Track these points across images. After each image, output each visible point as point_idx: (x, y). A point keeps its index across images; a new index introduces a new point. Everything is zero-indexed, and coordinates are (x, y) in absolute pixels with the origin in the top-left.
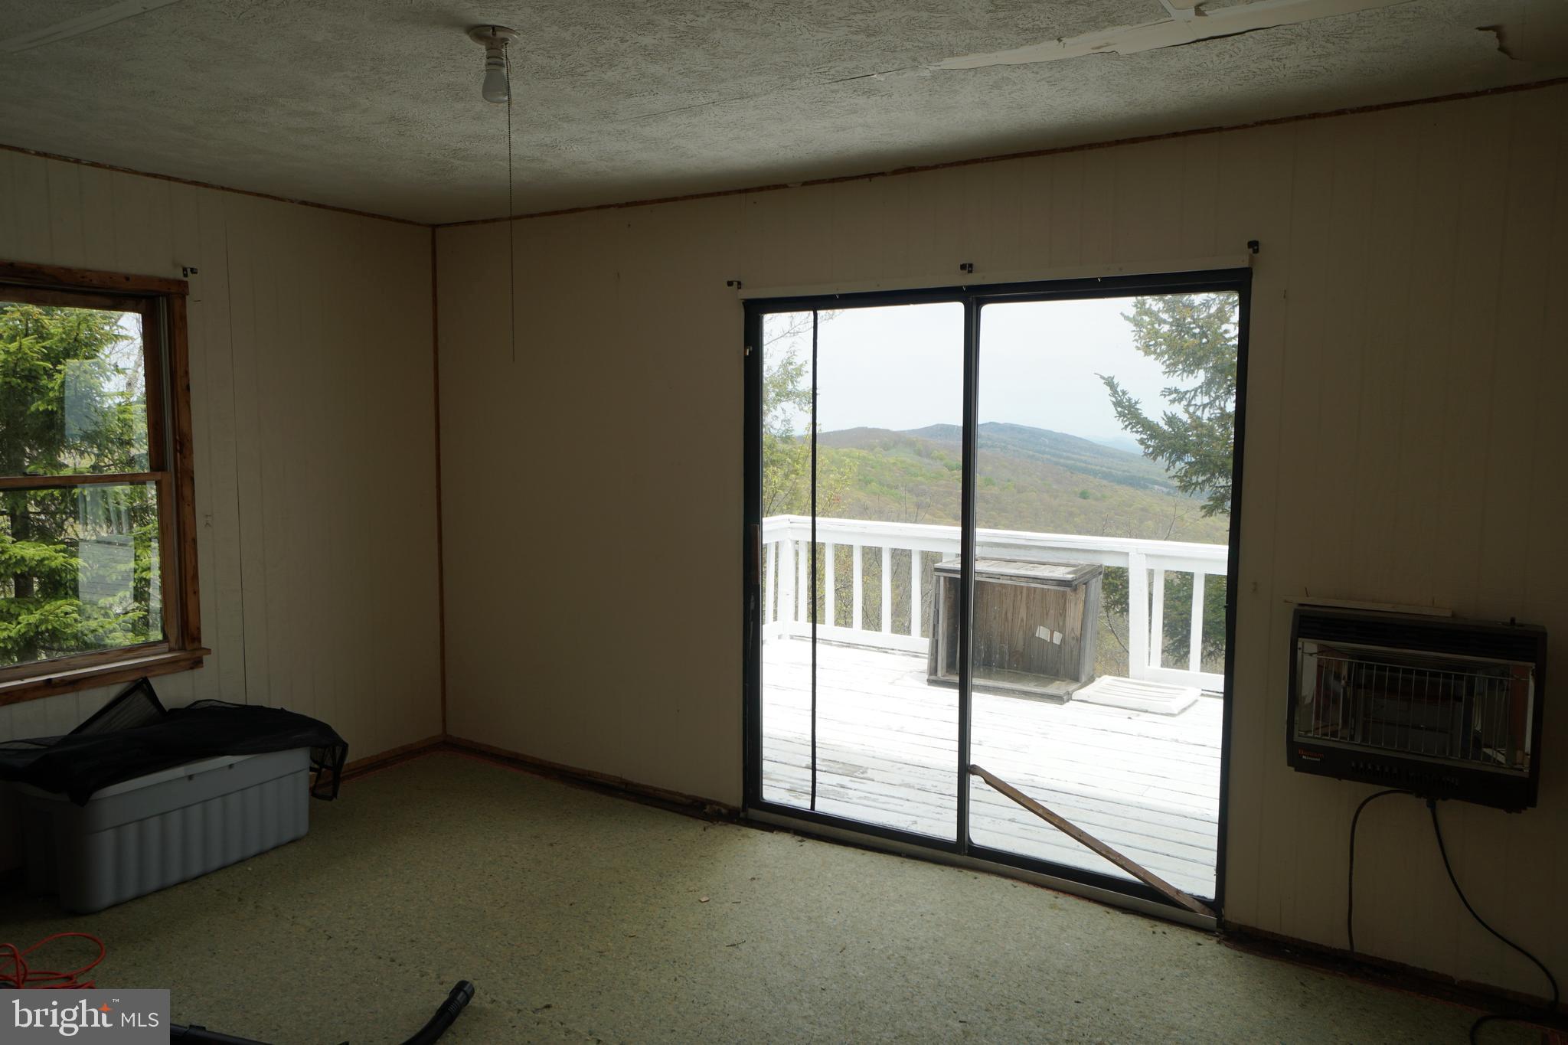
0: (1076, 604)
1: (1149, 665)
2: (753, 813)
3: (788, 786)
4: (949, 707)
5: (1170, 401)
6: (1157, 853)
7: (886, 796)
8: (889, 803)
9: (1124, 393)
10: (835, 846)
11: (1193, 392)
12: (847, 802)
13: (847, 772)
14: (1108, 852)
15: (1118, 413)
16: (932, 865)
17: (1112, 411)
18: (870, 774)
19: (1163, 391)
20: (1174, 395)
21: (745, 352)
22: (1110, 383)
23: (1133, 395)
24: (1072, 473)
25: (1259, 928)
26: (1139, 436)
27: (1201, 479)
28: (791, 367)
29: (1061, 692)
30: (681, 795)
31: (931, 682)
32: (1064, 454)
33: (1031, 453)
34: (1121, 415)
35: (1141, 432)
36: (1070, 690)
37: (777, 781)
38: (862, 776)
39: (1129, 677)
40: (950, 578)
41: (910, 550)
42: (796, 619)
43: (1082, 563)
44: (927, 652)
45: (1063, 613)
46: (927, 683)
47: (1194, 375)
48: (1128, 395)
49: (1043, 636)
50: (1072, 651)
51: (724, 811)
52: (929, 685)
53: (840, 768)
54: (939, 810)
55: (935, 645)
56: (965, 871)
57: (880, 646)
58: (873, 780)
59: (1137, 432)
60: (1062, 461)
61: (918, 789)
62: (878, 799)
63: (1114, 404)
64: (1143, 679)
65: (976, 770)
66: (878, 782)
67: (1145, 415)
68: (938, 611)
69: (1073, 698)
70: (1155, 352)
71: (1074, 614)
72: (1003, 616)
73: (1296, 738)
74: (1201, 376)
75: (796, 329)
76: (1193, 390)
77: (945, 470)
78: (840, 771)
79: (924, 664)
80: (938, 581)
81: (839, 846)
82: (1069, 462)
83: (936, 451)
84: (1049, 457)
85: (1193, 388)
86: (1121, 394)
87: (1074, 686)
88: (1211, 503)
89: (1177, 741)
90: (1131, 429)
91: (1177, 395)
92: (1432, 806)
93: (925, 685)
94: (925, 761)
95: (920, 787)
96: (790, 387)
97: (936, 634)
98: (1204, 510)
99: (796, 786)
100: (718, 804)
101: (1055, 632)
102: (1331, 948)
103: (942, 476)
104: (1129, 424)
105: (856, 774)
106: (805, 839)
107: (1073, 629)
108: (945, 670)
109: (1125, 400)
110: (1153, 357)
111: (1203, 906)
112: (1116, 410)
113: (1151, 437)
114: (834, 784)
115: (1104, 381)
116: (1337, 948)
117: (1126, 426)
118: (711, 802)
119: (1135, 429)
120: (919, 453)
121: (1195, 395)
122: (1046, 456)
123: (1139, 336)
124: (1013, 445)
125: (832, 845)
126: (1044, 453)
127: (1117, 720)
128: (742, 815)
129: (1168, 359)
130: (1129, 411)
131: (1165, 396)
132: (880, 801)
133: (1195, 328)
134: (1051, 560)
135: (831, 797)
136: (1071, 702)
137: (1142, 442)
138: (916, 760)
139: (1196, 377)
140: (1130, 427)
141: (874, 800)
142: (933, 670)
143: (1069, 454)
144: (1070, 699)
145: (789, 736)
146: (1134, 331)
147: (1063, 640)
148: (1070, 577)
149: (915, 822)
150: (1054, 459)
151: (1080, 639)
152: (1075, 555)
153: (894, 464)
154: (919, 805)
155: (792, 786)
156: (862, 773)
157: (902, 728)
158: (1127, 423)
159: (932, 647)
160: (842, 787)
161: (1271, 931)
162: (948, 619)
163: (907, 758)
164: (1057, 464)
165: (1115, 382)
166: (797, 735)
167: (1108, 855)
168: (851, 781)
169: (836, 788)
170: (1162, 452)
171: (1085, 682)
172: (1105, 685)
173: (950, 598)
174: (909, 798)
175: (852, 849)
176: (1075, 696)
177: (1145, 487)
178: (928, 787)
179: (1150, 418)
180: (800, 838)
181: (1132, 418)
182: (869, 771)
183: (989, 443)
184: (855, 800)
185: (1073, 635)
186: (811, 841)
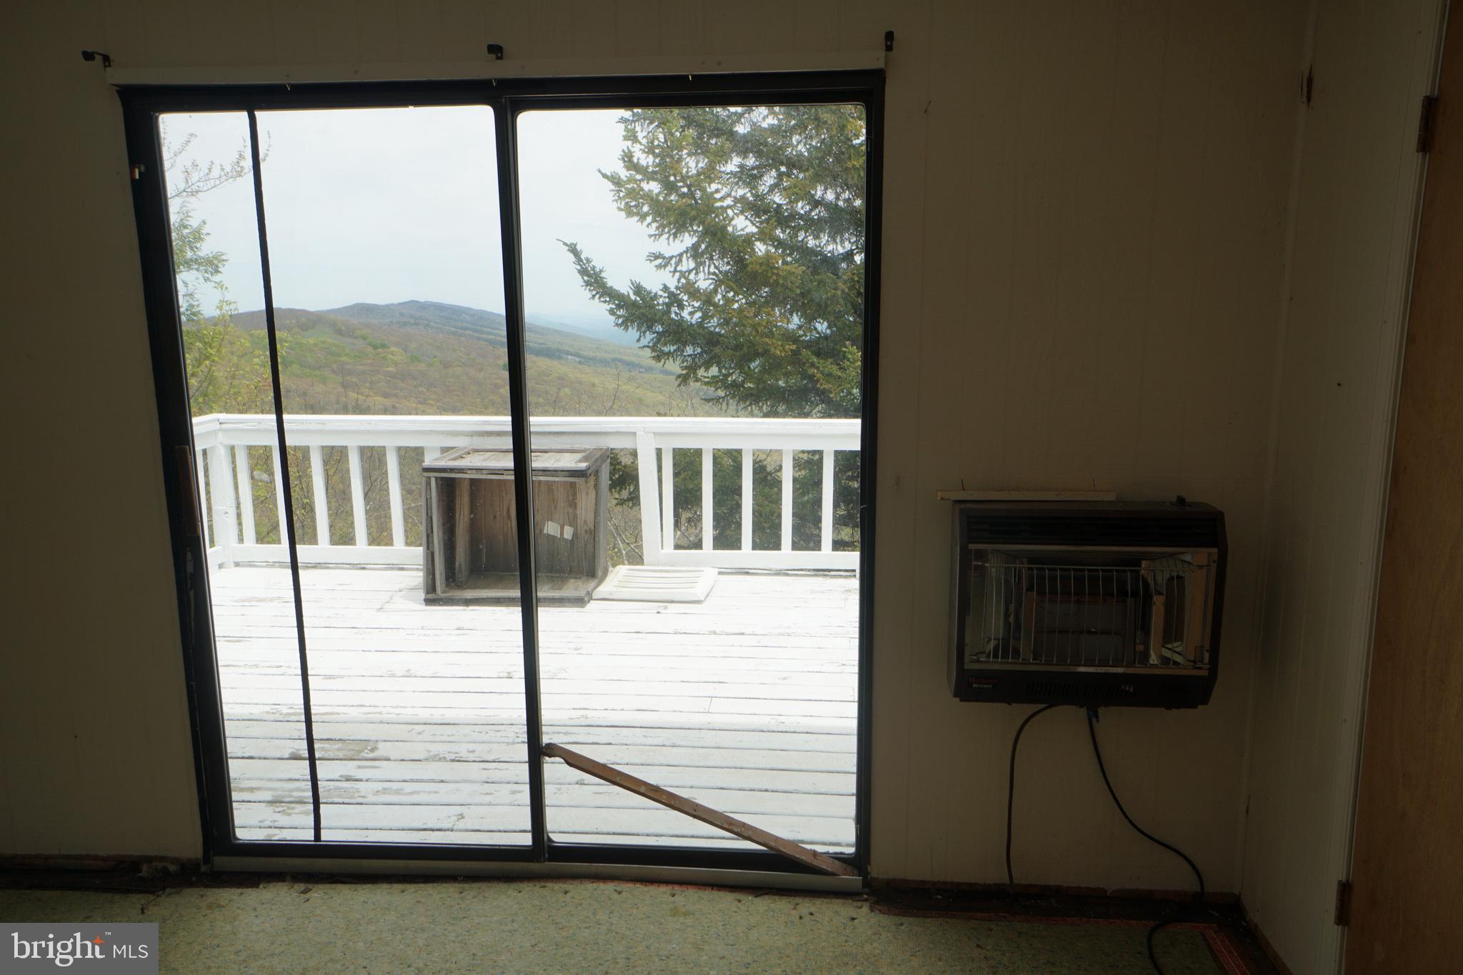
0: (587, 494)
1: (662, 549)
2: (223, 862)
3: (268, 796)
4: (460, 632)
5: (656, 266)
6: (754, 790)
7: (412, 781)
8: (418, 793)
9: (588, 260)
10: (359, 887)
11: (678, 258)
12: (361, 804)
13: (350, 754)
14: (731, 824)
15: (585, 281)
16: (503, 886)
17: (579, 280)
18: (383, 749)
19: (648, 256)
20: (659, 261)
21: (132, 173)
22: (573, 250)
23: (597, 264)
24: (494, 347)
25: (908, 878)
26: (608, 307)
27: (672, 348)
28: (187, 231)
29: (582, 593)
30: (96, 858)
31: (429, 602)
32: (486, 329)
33: (453, 329)
34: (588, 284)
35: (609, 302)
36: (590, 590)
37: (252, 790)
38: (371, 755)
39: (643, 564)
40: (442, 478)
41: (384, 447)
42: (241, 540)
43: (587, 447)
44: (422, 563)
45: (573, 504)
46: (424, 603)
47: (681, 239)
48: (593, 263)
49: (551, 532)
50: (586, 545)
51: (172, 868)
52: (426, 605)
53: (338, 750)
54: (488, 787)
55: (430, 559)
56: (550, 885)
57: (355, 563)
58: (389, 760)
59: (605, 302)
60: (484, 336)
61: (453, 761)
62: (402, 789)
63: (579, 271)
64: (658, 565)
65: (552, 750)
66: (396, 760)
67: (609, 284)
68: (431, 518)
69: (593, 598)
70: (637, 214)
71: (586, 502)
72: (505, 514)
73: (967, 666)
74: (688, 240)
75: (194, 188)
76: (678, 255)
77: (370, 349)
78: (341, 755)
79: (417, 578)
80: (428, 483)
81: (365, 886)
82: (490, 337)
83: (358, 331)
84: (471, 333)
85: (678, 253)
86: (585, 262)
87: (592, 584)
88: (684, 372)
89: (715, 633)
90: (599, 298)
91: (660, 260)
92: (1093, 716)
93: (423, 607)
94: (450, 715)
95: (453, 756)
96: (189, 254)
97: (430, 545)
98: (679, 380)
99: (280, 793)
100: (162, 859)
101: (566, 527)
102: (985, 884)
103: (367, 355)
104: (596, 294)
105: (364, 755)
106: (310, 886)
107: (585, 521)
108: (444, 585)
109: (589, 269)
110: (636, 218)
111: (845, 865)
112: (583, 278)
113: (619, 307)
114: (336, 777)
115: (567, 248)
116: (992, 883)
117: (594, 296)
118: (150, 860)
119: (602, 299)
120: (339, 332)
121: (680, 261)
122: (467, 332)
123: (619, 197)
124: (436, 322)
125: (353, 886)
126: (466, 329)
127: (645, 617)
128: (204, 868)
129: (653, 222)
130: (596, 280)
131: (651, 261)
132: (406, 791)
133: (683, 187)
134: (553, 447)
135: (336, 800)
136: (592, 601)
137: (612, 312)
138: (437, 715)
139: (682, 241)
140: (598, 296)
141: (398, 792)
142: (431, 587)
143: (490, 330)
144: (591, 599)
145: (256, 711)
146: (613, 190)
147: (575, 535)
148: (583, 465)
149: (461, 816)
150: (477, 335)
151: (593, 533)
152: (578, 439)
153: (316, 345)
154: (458, 785)
155: (275, 793)
156: (372, 750)
157: (408, 671)
158: (594, 293)
159: (427, 560)
160: (348, 779)
161: (922, 879)
162: (444, 525)
163: (424, 715)
164: (478, 339)
165: (578, 248)
166: (268, 708)
167: (731, 828)
168: (359, 767)
169: (338, 784)
170: (633, 322)
171: (602, 576)
172: (618, 578)
173: (443, 501)
174: (443, 778)
175: (385, 886)
176: (595, 595)
177: (560, 358)
178: (464, 755)
179: (616, 287)
180: (302, 886)
181: (600, 287)
182: (381, 745)
183: (412, 321)
184: (371, 799)
185: (586, 527)
186: (321, 886)
